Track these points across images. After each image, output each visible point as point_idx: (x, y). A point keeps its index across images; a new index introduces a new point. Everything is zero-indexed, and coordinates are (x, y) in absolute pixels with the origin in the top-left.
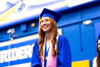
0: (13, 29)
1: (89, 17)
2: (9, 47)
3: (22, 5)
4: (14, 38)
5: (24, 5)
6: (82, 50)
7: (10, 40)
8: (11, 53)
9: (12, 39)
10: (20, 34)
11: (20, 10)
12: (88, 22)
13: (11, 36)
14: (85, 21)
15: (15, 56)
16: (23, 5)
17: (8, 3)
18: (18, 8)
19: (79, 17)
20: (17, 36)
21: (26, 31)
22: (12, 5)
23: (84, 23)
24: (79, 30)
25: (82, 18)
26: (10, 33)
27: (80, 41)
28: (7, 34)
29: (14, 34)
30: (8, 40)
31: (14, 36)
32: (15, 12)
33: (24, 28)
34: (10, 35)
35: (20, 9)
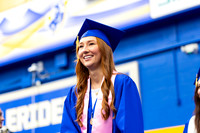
0: (41, 64)
1: (193, 37)
2: (33, 100)
3: (58, 15)
4: (43, 82)
5: (62, 14)
6: (179, 103)
7: (34, 85)
8: (37, 112)
9: (38, 83)
10: (55, 73)
11: (53, 26)
12: (190, 48)
13: (37, 78)
14: (184, 45)
15: (45, 116)
16: (60, 15)
17: (30, 11)
18: (50, 22)
19: (173, 37)
20: (48, 77)
21: (66, 68)
22: (38, 16)
23: (183, 49)
24: (172, 64)
25: (178, 40)
26: (35, 72)
27: (174, 87)
28: (28, 73)
29: (42, 73)
30: (30, 86)
31: (43, 77)
32: (44, 30)
33: (61, 61)
34: (34, 75)
35: (54, 23)
